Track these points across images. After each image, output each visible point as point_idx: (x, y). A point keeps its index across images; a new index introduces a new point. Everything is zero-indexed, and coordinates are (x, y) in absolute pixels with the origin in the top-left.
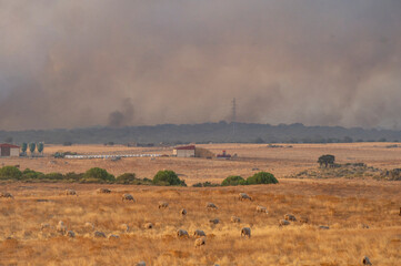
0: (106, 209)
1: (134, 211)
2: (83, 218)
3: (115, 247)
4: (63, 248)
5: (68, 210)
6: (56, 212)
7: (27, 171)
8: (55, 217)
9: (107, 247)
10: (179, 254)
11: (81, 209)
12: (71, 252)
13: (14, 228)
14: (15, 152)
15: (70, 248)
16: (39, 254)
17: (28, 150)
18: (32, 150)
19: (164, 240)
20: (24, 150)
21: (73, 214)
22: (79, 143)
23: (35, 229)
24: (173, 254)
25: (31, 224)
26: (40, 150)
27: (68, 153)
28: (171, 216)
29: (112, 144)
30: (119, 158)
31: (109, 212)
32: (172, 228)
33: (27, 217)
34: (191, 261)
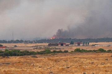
0: (92, 59)
1: (100, 60)
2: (86, 62)
3: (89, 70)
4: (76, 70)
5: (82, 60)
6: (79, 61)
7: (82, 50)
8: (78, 62)
9: (87, 70)
10: (106, 71)
11: (86, 60)
12: (77, 71)
13: (67, 65)
14: (81, 45)
15: (77, 70)
16: (69, 72)
17: (85, 44)
18: (86, 44)
19: (103, 67)
20: (84, 44)
21: (84, 61)
22: (100, 42)
23: (73, 65)
24: (104, 71)
25: (72, 64)
26: (88, 44)
27: (96, 45)
28: (110, 61)
29: (109, 42)
30: (109, 46)
31: (93, 60)
32: (109, 64)
33: (71, 62)
34: (109, 73)
